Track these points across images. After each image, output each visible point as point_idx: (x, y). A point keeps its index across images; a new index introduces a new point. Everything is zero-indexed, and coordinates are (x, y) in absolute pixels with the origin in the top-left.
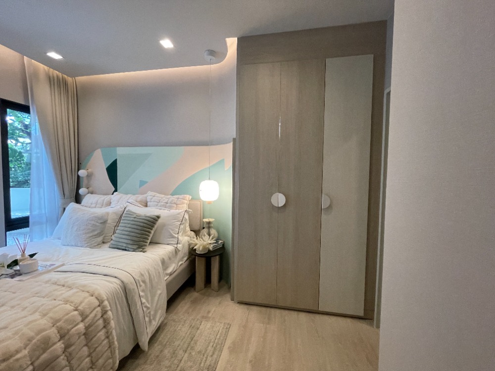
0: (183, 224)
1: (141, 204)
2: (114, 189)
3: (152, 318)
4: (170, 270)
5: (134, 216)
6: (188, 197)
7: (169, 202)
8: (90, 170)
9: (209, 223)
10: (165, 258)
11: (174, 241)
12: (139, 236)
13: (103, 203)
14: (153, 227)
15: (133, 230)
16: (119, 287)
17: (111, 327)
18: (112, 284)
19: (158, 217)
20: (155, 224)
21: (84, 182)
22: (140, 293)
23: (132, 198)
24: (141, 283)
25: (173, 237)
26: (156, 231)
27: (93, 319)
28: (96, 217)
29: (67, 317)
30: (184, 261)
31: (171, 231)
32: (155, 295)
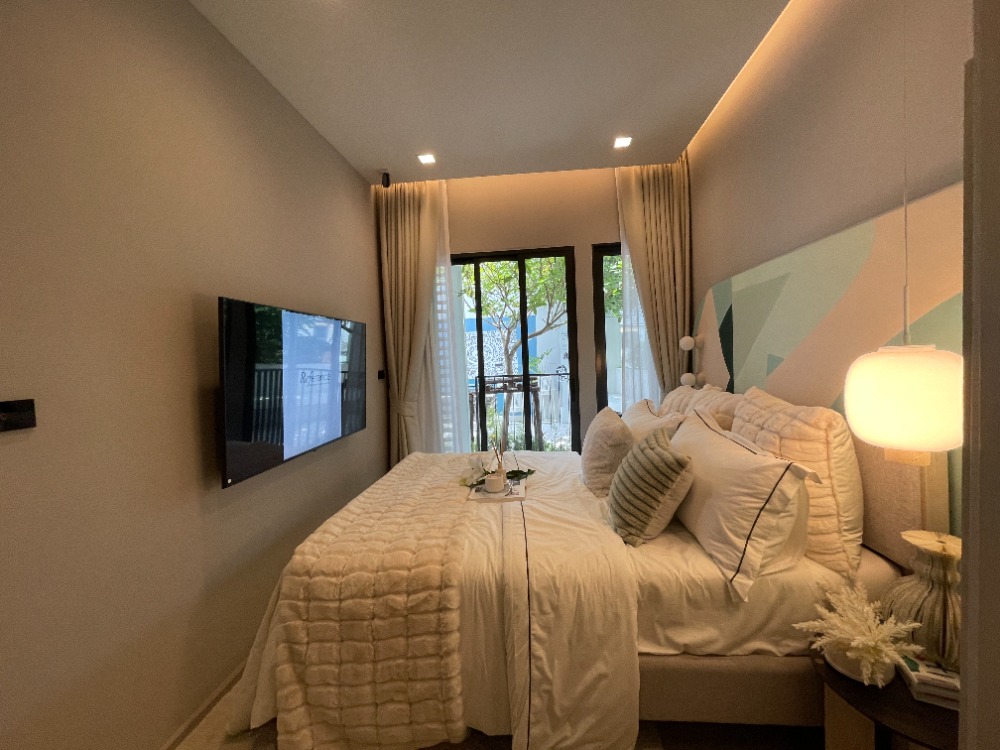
27: (418, 605)
31: (721, 518)
32: (585, 666)
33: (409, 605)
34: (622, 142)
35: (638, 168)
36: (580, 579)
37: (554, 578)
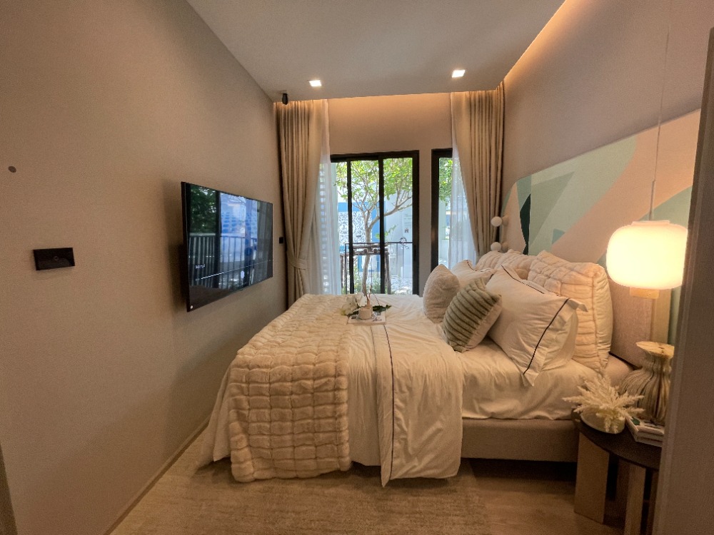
27: (320, 387)
31: (519, 334)
32: (428, 424)
33: (315, 386)
34: (458, 74)
35: (467, 93)
36: (426, 372)
37: (409, 370)
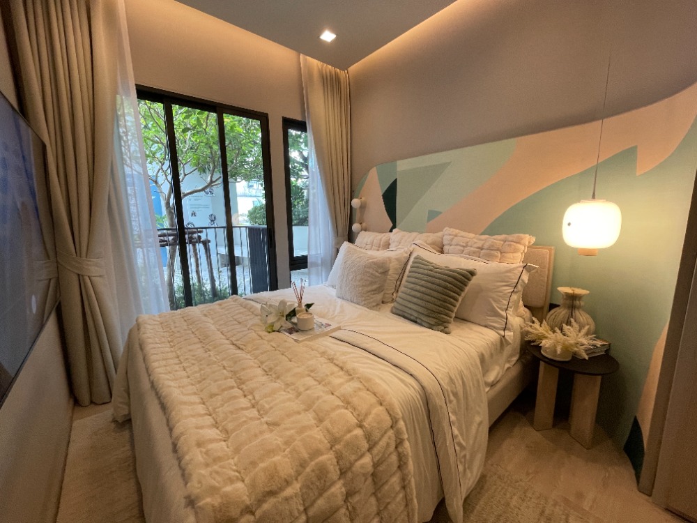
0: (517, 292)
1: (433, 248)
2: (392, 225)
3: (467, 466)
4: (491, 377)
5: (430, 267)
6: (528, 239)
7: (485, 247)
8: (363, 199)
9: (573, 297)
10: (484, 353)
11: (499, 324)
12: (439, 303)
13: (380, 244)
14: (462, 290)
15: (428, 291)
16: (419, 397)
17: (409, 472)
18: (406, 385)
19: (472, 273)
20: (466, 286)
21: (357, 216)
22: (450, 414)
23: (420, 239)
24: (452, 398)
25: (498, 315)
26: (465, 297)
28: (375, 263)
29: (349, 436)
30: (513, 363)
